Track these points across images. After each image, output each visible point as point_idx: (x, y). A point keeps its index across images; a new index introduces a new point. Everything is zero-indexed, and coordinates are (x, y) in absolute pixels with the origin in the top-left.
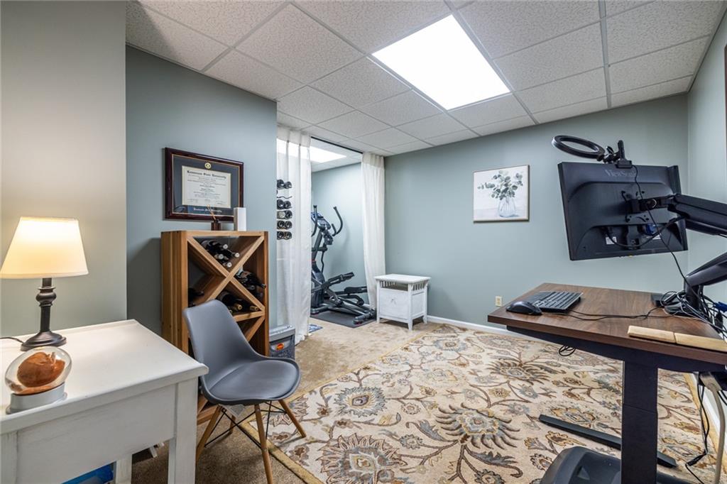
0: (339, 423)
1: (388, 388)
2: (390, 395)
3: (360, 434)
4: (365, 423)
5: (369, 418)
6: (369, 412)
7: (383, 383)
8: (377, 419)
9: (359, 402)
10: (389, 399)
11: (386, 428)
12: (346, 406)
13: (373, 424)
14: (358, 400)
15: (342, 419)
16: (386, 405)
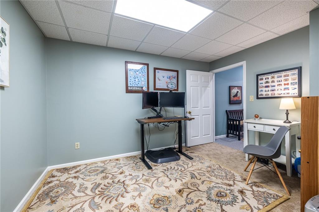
0: (232, 186)
1: (202, 199)
2: (203, 194)
3: (221, 181)
4: (218, 184)
5: (217, 185)
6: (217, 188)
7: (205, 204)
8: (213, 184)
9: (222, 194)
10: (204, 192)
11: (210, 180)
12: (230, 193)
13: (215, 182)
14: (223, 195)
15: (230, 187)
16: (207, 189)
